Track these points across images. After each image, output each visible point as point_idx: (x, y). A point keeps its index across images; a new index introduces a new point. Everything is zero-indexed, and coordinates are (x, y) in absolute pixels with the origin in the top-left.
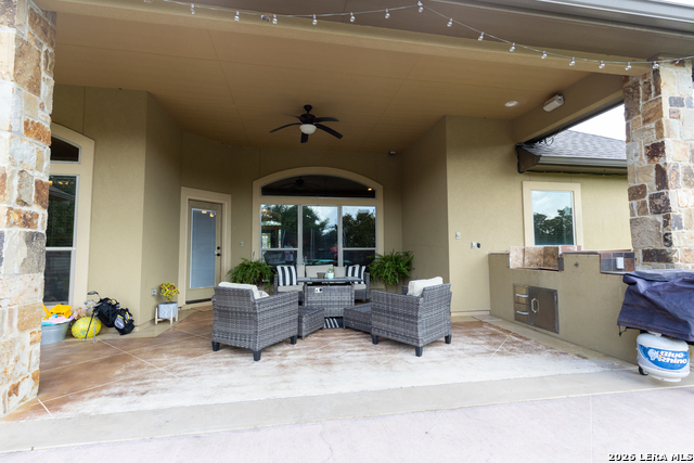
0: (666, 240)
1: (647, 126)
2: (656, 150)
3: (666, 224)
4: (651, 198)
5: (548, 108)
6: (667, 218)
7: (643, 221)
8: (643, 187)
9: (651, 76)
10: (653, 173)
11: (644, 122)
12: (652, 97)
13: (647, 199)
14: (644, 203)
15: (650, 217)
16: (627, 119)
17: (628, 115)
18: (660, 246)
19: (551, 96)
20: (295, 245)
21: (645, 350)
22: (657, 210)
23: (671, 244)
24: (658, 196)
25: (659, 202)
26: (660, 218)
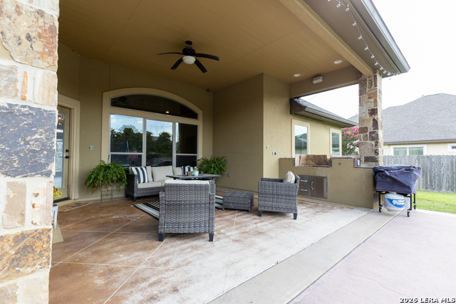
0: (376, 152)
1: (370, 100)
2: (373, 112)
3: (376, 145)
4: (370, 133)
5: (315, 82)
6: (377, 143)
7: (366, 143)
8: (366, 128)
9: (373, 78)
10: (372, 122)
11: (369, 98)
12: (373, 87)
13: (368, 133)
14: (367, 135)
15: (369, 142)
16: (360, 95)
17: (361, 93)
18: (373, 155)
19: (317, 76)
20: (140, 150)
21: (391, 201)
22: (373, 139)
23: (378, 154)
24: (374, 132)
25: (374, 135)
26: (373, 143)
